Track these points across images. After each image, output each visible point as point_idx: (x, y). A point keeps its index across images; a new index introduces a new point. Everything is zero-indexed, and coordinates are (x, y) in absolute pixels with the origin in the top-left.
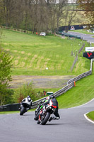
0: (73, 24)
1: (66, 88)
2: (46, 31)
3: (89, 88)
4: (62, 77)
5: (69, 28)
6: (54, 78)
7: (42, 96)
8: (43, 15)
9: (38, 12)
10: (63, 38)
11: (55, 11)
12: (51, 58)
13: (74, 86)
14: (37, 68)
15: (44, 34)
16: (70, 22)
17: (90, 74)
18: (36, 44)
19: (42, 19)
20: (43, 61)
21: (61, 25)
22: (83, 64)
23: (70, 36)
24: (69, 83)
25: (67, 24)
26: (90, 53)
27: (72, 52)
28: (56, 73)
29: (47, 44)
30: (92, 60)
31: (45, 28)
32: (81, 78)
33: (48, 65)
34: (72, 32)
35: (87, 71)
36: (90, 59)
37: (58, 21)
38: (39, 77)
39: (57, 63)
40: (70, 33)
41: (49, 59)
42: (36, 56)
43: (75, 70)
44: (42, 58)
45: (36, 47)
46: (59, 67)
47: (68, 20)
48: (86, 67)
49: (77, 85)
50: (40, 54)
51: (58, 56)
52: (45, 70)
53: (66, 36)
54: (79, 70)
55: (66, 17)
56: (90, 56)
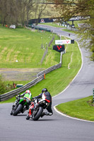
0: (43, 17)
1: (36, 80)
2: (16, 24)
3: (59, 81)
4: (31, 70)
5: (39, 21)
6: (24, 71)
7: (12, 89)
8: (13, 8)
9: (8, 5)
10: (33, 30)
11: (25, 4)
12: (22, 51)
13: (44, 79)
14: (7, 60)
15: (14, 26)
16: (40, 15)
17: (60, 67)
18: (6, 37)
19: (12, 12)
20: (13, 54)
21: (31, 18)
22: (53, 57)
23: (40, 29)
24: (39, 75)
25: (37, 18)
26: (59, 46)
27: (42, 45)
28: (26, 65)
29: (17, 36)
30: (62, 53)
31: (15, 21)
32: (51, 71)
33: (18, 58)
34: (42, 25)
35: (56, 64)
36: (60, 52)
37: (28, 14)
38: (9, 70)
39: (26, 55)
40: (40, 25)
41: (19, 52)
42: (5, 48)
43: (45, 63)
44: (12, 50)
45: (7, 39)
46: (29, 59)
47: (38, 12)
48: (56, 60)
49: (47, 77)
50: (10, 46)
51: (28, 49)
52: (15, 63)
53: (36, 29)
54: (49, 62)
55: (36, 10)
56: (60, 49)
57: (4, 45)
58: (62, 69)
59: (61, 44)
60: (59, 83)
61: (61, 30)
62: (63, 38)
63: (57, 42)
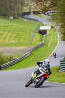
0: (32, 10)
1: (26, 55)
2: (13, 16)
4: (23, 48)
5: (29, 13)
6: (18, 48)
7: (9, 61)
8: (11, 4)
11: (19, 2)
12: (16, 34)
13: (31, 54)
14: (6, 41)
15: (12, 18)
16: (30, 9)
17: (43, 45)
18: (6, 25)
19: (10, 8)
20: (11, 37)
21: (24, 11)
22: (38, 38)
23: (30, 19)
24: (28, 51)
25: (28, 11)
26: (43, 30)
27: (31, 30)
28: (20, 44)
29: (14, 24)
31: (12, 13)
32: (37, 48)
33: (14, 39)
34: (32, 16)
35: (40, 43)
36: (43, 34)
37: (22, 9)
38: (8, 48)
39: (20, 37)
40: (30, 17)
41: (14, 35)
42: (6, 33)
43: (33, 42)
44: (10, 34)
45: (7, 27)
46: (22, 40)
48: (40, 40)
49: (34, 52)
50: (9, 31)
51: (21, 33)
52: (12, 43)
53: (27, 19)
54: (36, 42)
55: (27, 6)
56: (43, 32)
57: (4, 31)
58: (44, 46)
59: (45, 29)
60: (41, 56)
61: (45, 19)
62: (46, 25)
63: (42, 28)
